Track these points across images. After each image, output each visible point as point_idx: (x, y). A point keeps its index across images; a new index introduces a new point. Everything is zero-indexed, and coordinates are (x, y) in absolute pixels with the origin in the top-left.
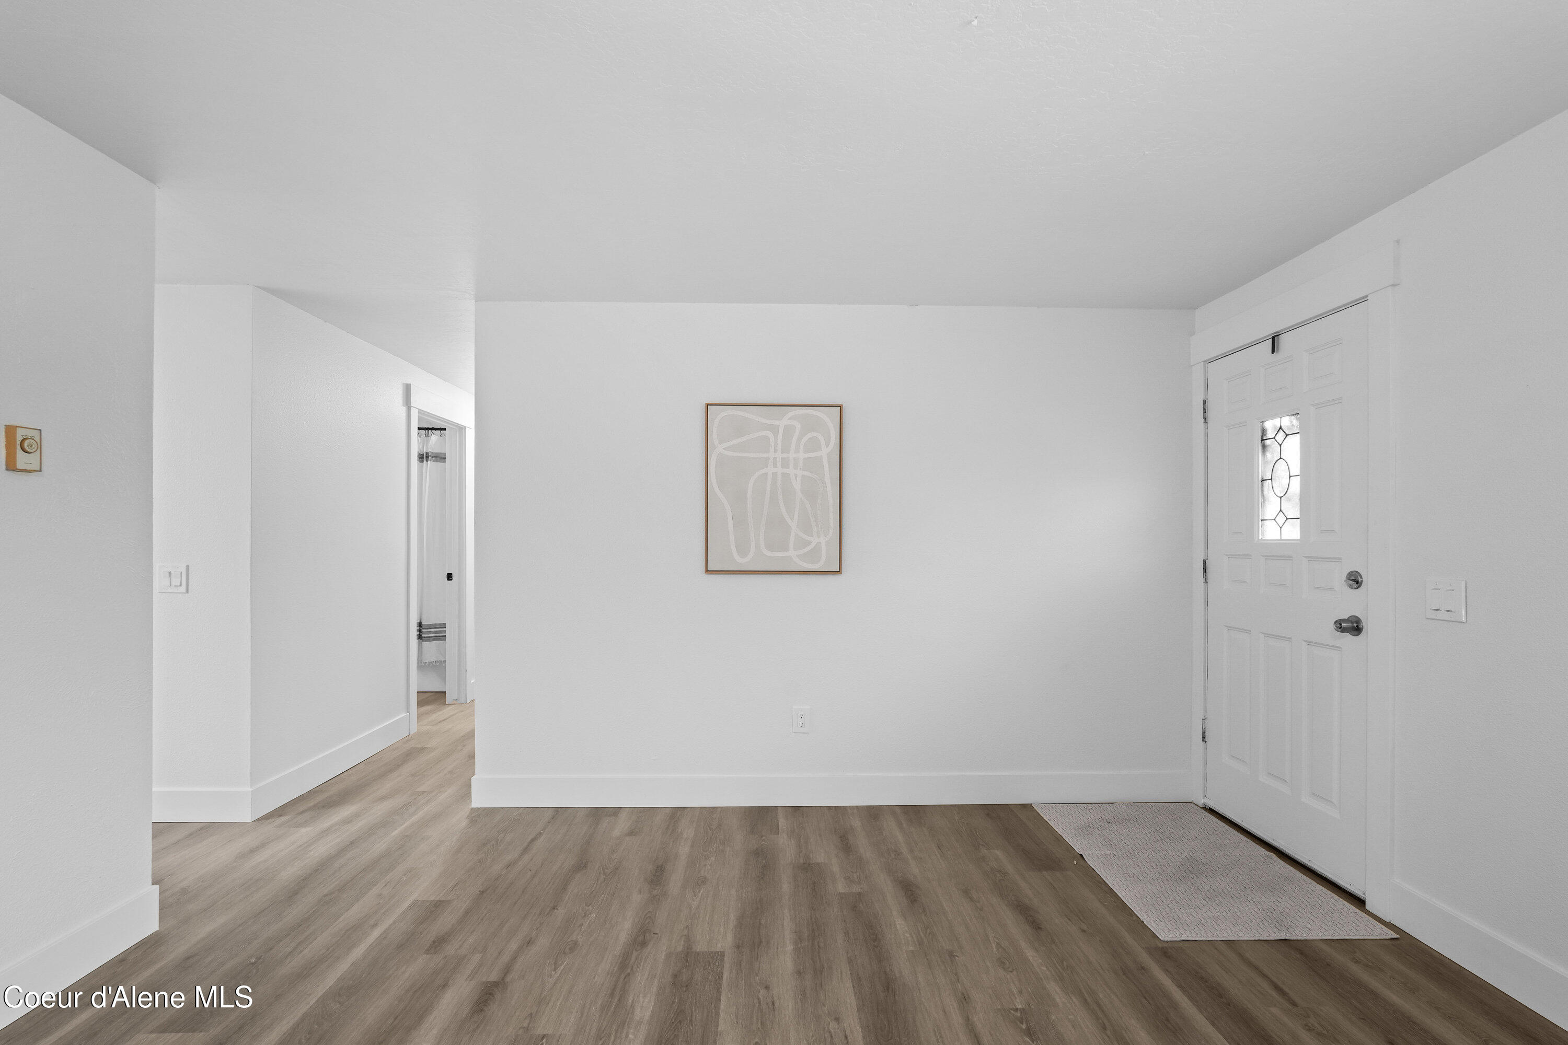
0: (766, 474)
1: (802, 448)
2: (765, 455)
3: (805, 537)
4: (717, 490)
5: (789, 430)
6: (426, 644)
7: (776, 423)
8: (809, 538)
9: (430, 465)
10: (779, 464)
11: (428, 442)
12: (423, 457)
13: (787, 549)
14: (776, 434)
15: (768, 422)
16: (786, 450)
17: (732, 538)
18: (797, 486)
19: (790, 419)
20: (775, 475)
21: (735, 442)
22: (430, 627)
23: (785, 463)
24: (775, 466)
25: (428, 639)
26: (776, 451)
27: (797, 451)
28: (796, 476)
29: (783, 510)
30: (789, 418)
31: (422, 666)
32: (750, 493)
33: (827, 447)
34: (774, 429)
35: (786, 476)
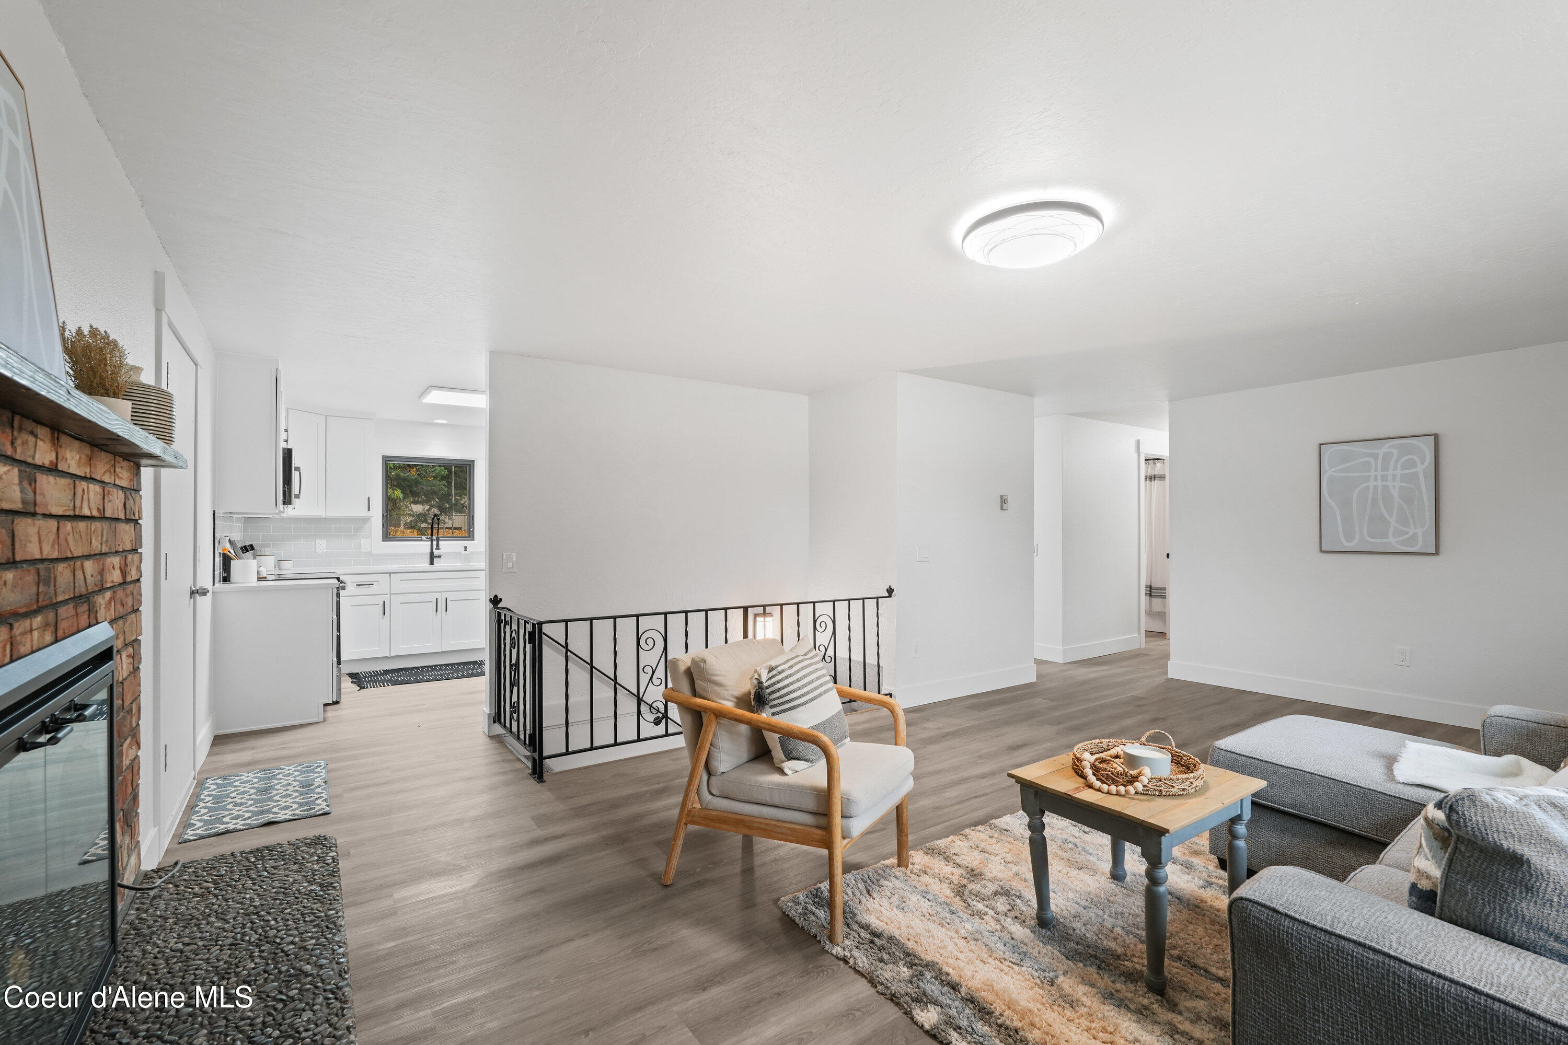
0: (1368, 487)
1: (1399, 466)
2: (1367, 474)
3: (1403, 528)
4: (1328, 499)
5: (1387, 456)
6: (1154, 600)
7: (1376, 451)
8: (1407, 530)
9: (1156, 483)
10: (1379, 478)
11: (1155, 467)
12: (1151, 478)
13: (1387, 537)
14: (1376, 459)
15: (1369, 451)
16: (1385, 468)
17: (1340, 529)
18: (1395, 493)
19: (1388, 448)
20: (1375, 487)
21: (1341, 467)
22: (1157, 589)
23: (1384, 478)
24: (1376, 480)
25: (1156, 597)
26: (1376, 470)
27: (1395, 468)
28: (1394, 487)
29: (1384, 511)
30: (1386, 447)
31: (1150, 613)
32: (1354, 499)
33: (1423, 463)
34: (1375, 456)
35: (1385, 488)
